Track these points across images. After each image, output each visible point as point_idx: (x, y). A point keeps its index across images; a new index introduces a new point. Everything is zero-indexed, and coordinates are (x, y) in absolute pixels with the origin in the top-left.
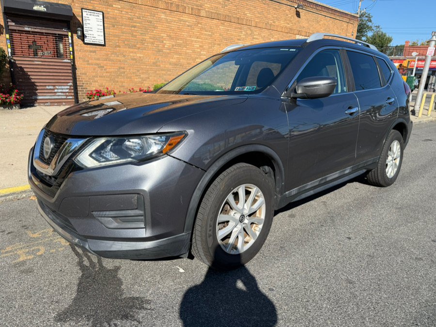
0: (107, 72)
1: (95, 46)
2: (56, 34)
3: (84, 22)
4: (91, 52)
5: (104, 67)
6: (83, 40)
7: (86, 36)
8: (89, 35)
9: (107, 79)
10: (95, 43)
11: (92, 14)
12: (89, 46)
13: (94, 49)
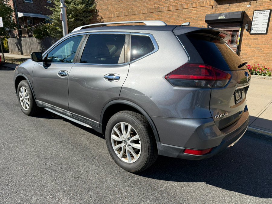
0: (263, 53)
1: (258, 35)
2: (232, 30)
3: (253, 20)
4: (254, 39)
5: (261, 49)
6: (250, 32)
7: (252, 29)
8: (255, 28)
9: (262, 58)
10: (258, 33)
11: (261, 13)
12: (253, 35)
13: (257, 37)
